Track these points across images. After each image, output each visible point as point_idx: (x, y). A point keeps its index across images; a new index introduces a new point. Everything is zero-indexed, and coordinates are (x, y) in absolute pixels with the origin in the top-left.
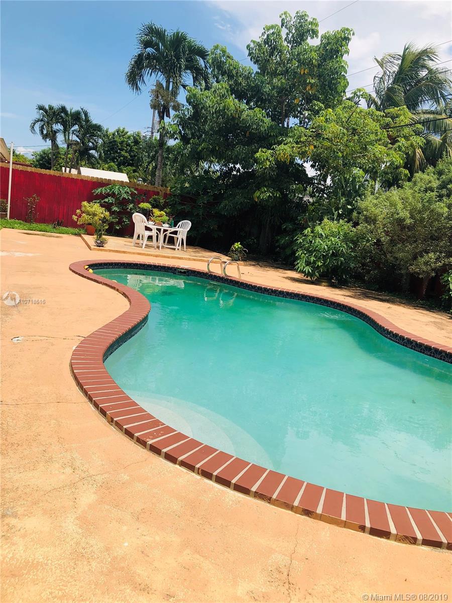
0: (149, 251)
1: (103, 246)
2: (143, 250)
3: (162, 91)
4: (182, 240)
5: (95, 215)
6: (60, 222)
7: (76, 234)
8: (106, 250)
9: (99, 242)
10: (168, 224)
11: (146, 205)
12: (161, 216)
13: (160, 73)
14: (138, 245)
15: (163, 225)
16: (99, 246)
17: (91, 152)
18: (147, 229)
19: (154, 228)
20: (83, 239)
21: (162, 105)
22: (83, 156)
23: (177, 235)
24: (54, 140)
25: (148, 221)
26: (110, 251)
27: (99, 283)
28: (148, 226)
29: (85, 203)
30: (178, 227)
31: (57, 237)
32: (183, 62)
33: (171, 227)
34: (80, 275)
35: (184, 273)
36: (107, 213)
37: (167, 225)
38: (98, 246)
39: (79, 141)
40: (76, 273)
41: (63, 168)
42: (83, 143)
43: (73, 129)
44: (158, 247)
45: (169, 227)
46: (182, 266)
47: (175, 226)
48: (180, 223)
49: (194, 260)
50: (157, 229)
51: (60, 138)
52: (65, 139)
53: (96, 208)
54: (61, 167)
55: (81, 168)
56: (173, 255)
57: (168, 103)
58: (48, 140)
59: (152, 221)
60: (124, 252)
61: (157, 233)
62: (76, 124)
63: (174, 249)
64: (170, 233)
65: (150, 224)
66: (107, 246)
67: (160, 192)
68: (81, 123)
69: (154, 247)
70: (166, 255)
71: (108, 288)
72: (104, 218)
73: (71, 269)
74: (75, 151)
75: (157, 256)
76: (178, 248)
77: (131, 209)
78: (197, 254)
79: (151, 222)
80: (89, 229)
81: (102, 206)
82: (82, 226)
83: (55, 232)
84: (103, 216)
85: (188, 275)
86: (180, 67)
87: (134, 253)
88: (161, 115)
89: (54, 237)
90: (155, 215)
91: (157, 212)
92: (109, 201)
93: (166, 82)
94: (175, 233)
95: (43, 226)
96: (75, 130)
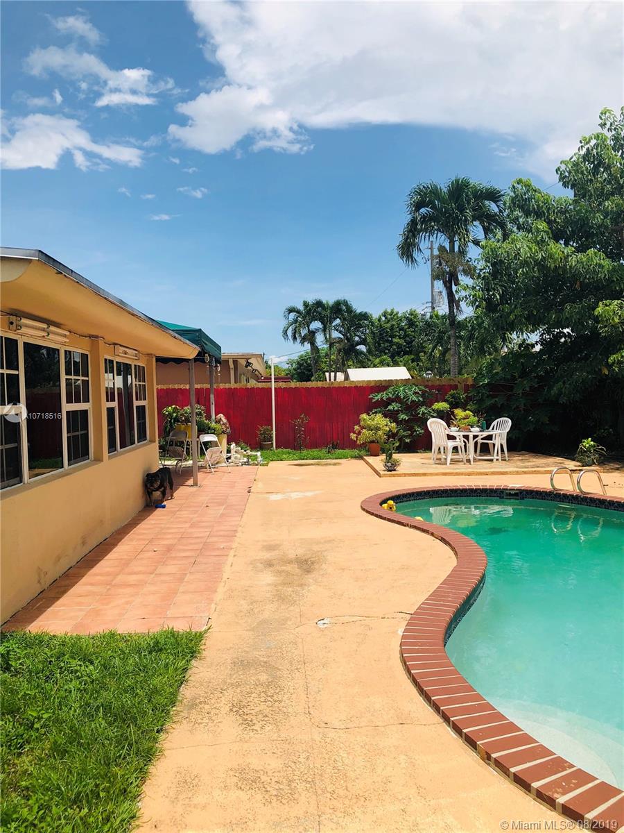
0: (458, 469)
1: (395, 470)
2: (448, 468)
3: (445, 255)
4: (502, 445)
5: (377, 429)
6: (335, 443)
7: (356, 458)
8: (399, 475)
9: (389, 464)
10: (478, 426)
11: (442, 406)
12: (467, 417)
13: (439, 234)
14: (439, 462)
15: (472, 429)
16: (391, 471)
17: (358, 347)
18: (451, 437)
19: (459, 435)
20: (367, 463)
21: (447, 273)
22: (349, 355)
23: (492, 440)
24: (313, 344)
25: (449, 426)
26: (405, 475)
27: (405, 526)
28: (452, 434)
29: (364, 416)
30: (493, 429)
31: (335, 464)
32: (469, 213)
33: (483, 431)
34: (376, 516)
35: (516, 495)
36: (394, 425)
37: (478, 429)
38: (389, 471)
39: (342, 337)
40: (372, 514)
41: (327, 374)
42: (347, 339)
43: (333, 324)
44: (469, 461)
45: (481, 431)
46: (511, 486)
47: (488, 428)
48: (495, 423)
49: (525, 473)
50: (464, 436)
51: (320, 338)
52: (326, 338)
53: (379, 420)
54: (324, 373)
55: (348, 370)
56: (492, 470)
57: (455, 269)
58: (306, 343)
59: (456, 425)
60: (425, 474)
61: (464, 442)
62: (337, 317)
63: (492, 460)
64: (482, 439)
65: (453, 431)
66: (400, 470)
67: (459, 384)
68: (342, 315)
69: (462, 461)
70: (482, 471)
71: (418, 532)
72: (390, 431)
73: (364, 509)
74: (339, 351)
75: (469, 474)
76: (498, 458)
77: (423, 414)
78: (527, 464)
79: (453, 428)
80: (372, 448)
81: (385, 416)
82: (363, 446)
83: (331, 458)
84: (388, 429)
85: (523, 498)
86: (466, 220)
87: (437, 474)
88: (448, 285)
89: (330, 464)
90: (458, 417)
91: (460, 413)
92: (394, 408)
93: (450, 242)
94: (490, 438)
95: (315, 452)
96: (336, 325)
